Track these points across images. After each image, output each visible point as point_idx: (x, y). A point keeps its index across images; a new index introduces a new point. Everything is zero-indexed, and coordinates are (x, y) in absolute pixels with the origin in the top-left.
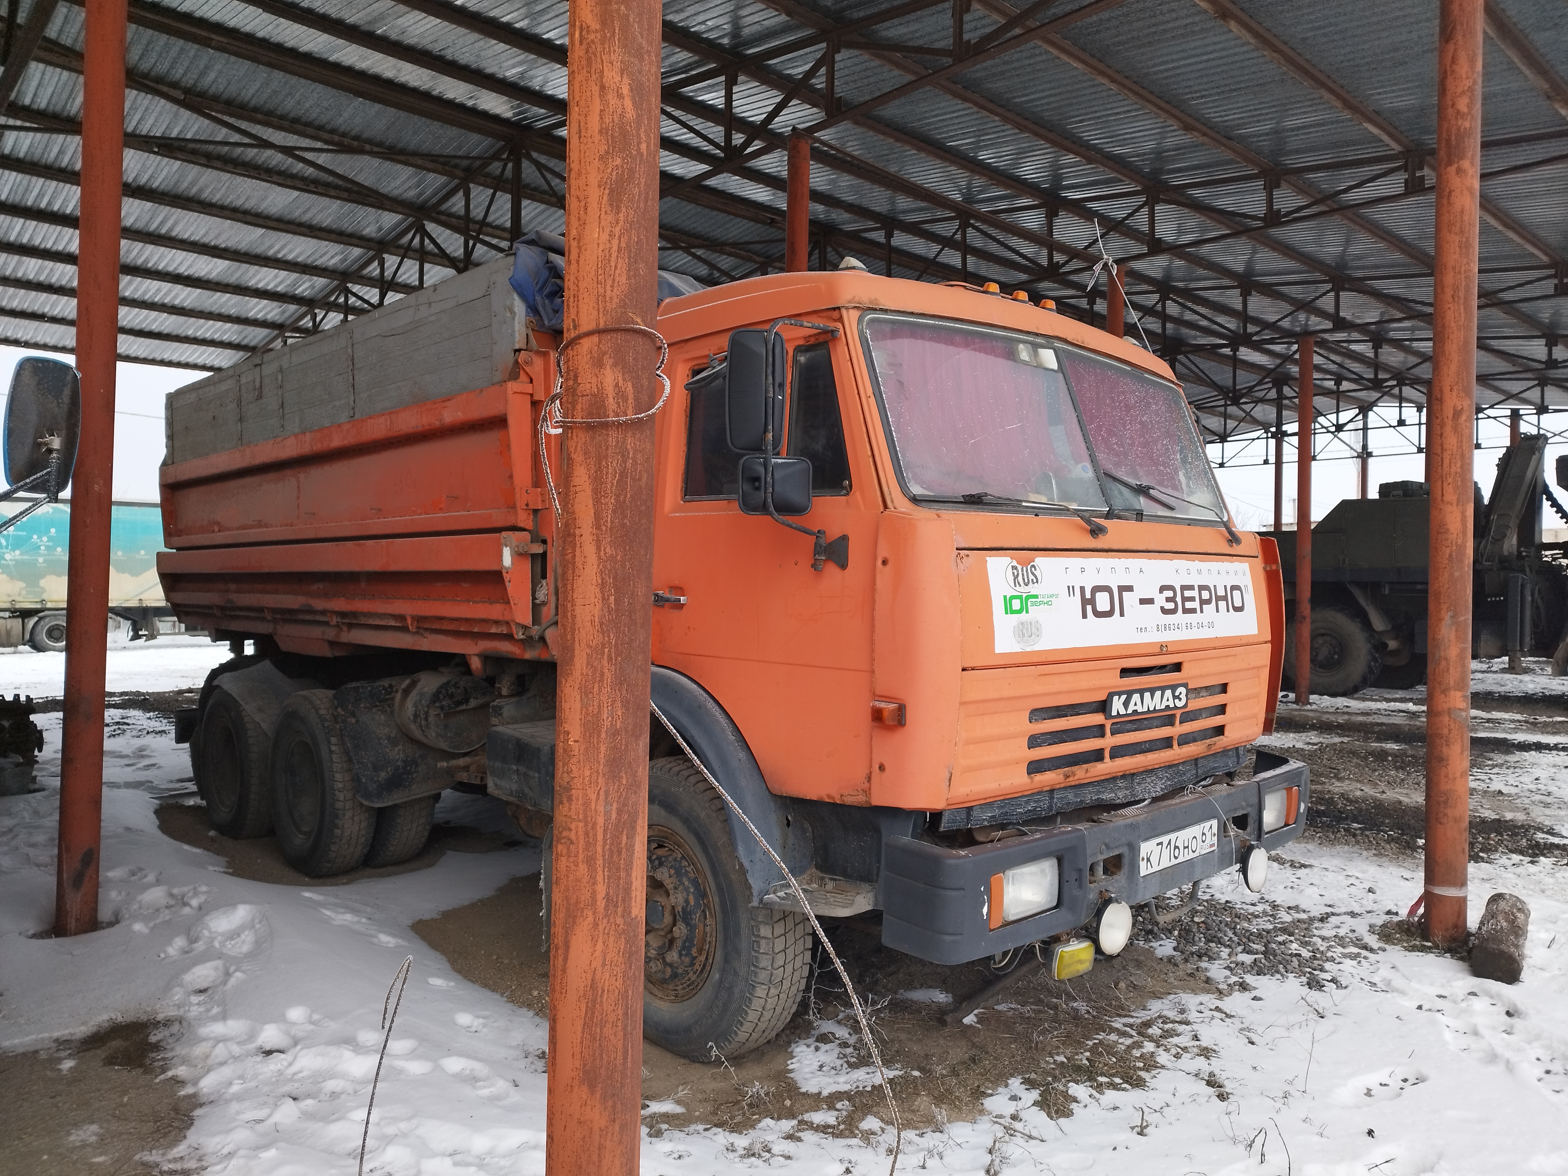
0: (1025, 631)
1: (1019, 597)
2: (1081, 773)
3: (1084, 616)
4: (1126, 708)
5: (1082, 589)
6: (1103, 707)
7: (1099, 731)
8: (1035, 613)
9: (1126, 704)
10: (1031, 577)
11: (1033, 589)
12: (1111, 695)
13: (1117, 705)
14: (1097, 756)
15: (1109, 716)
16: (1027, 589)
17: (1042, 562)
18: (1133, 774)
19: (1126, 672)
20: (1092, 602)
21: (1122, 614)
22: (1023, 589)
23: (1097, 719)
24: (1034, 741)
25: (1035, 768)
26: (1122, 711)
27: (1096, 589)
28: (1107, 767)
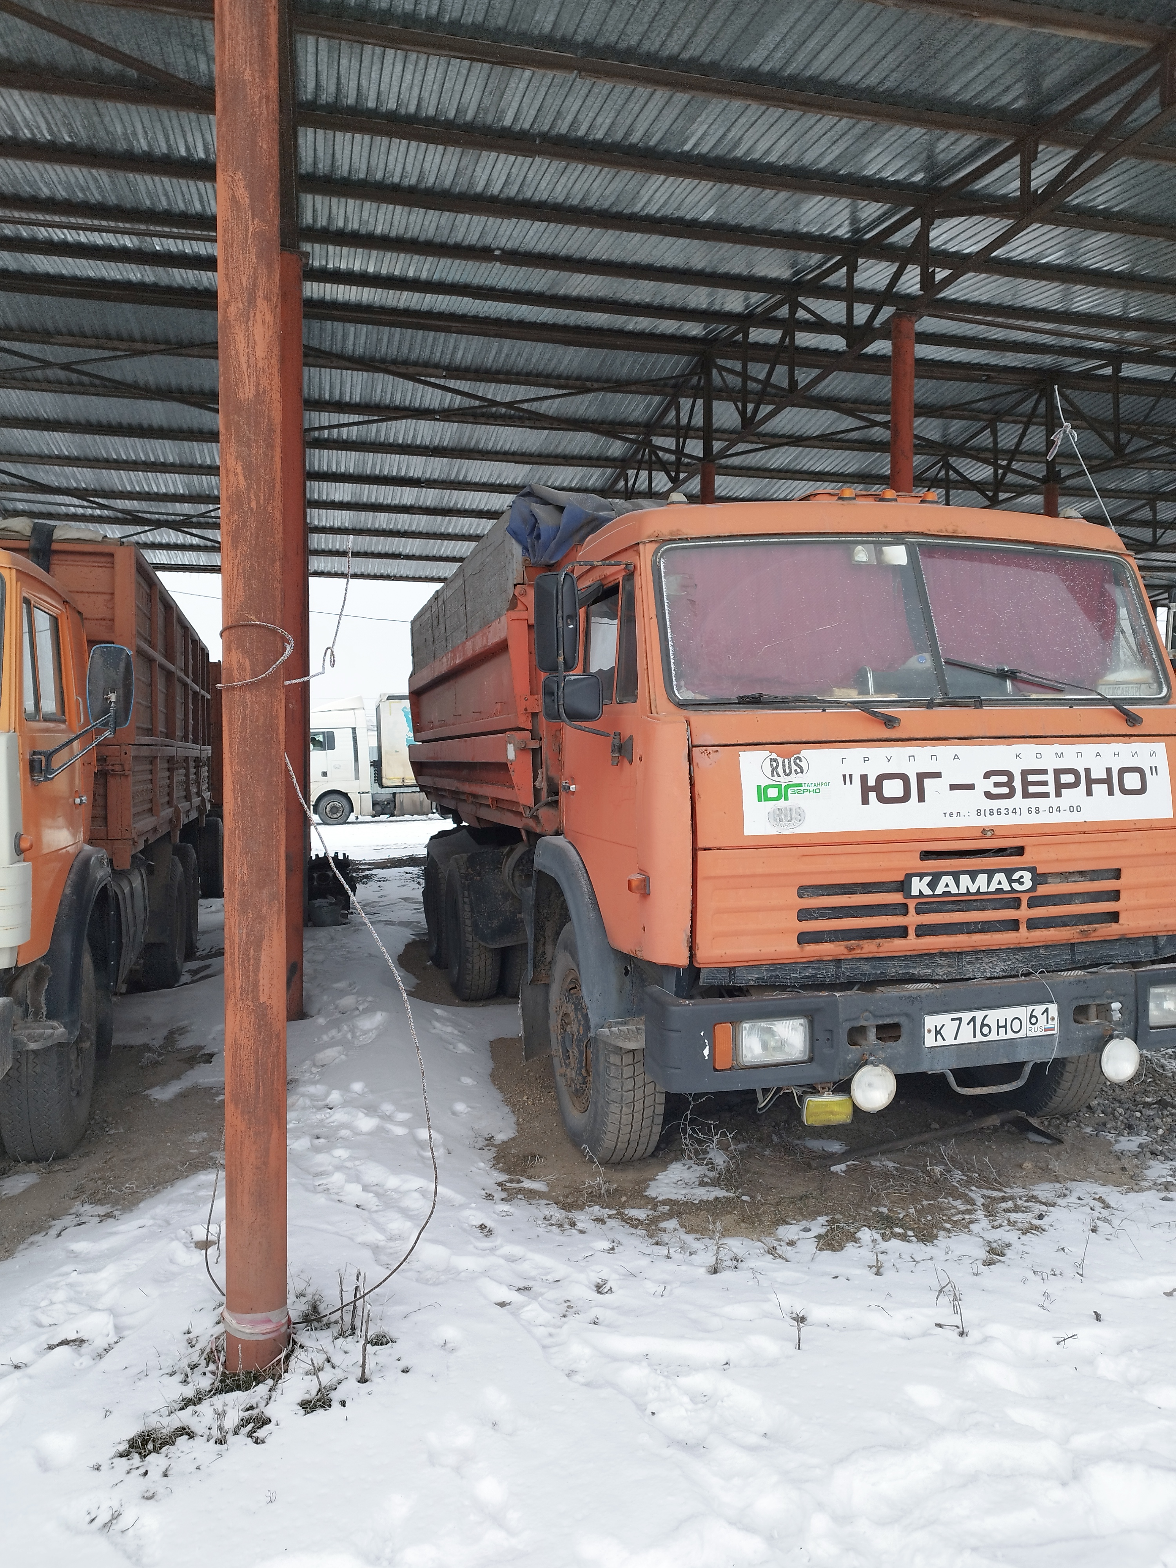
0: (779, 816)
1: (778, 786)
2: (869, 948)
3: (865, 801)
4: (933, 890)
5: (864, 778)
6: (903, 886)
7: (903, 909)
8: (795, 800)
9: (932, 885)
10: (794, 767)
11: (795, 779)
12: (909, 877)
13: (919, 886)
14: (903, 932)
15: (908, 896)
16: (788, 779)
17: (808, 754)
18: (961, 953)
19: (927, 855)
20: (878, 788)
21: (921, 798)
22: (783, 778)
23: (896, 898)
24: (804, 915)
25: (804, 938)
26: (927, 891)
27: (881, 778)
28: (912, 943)
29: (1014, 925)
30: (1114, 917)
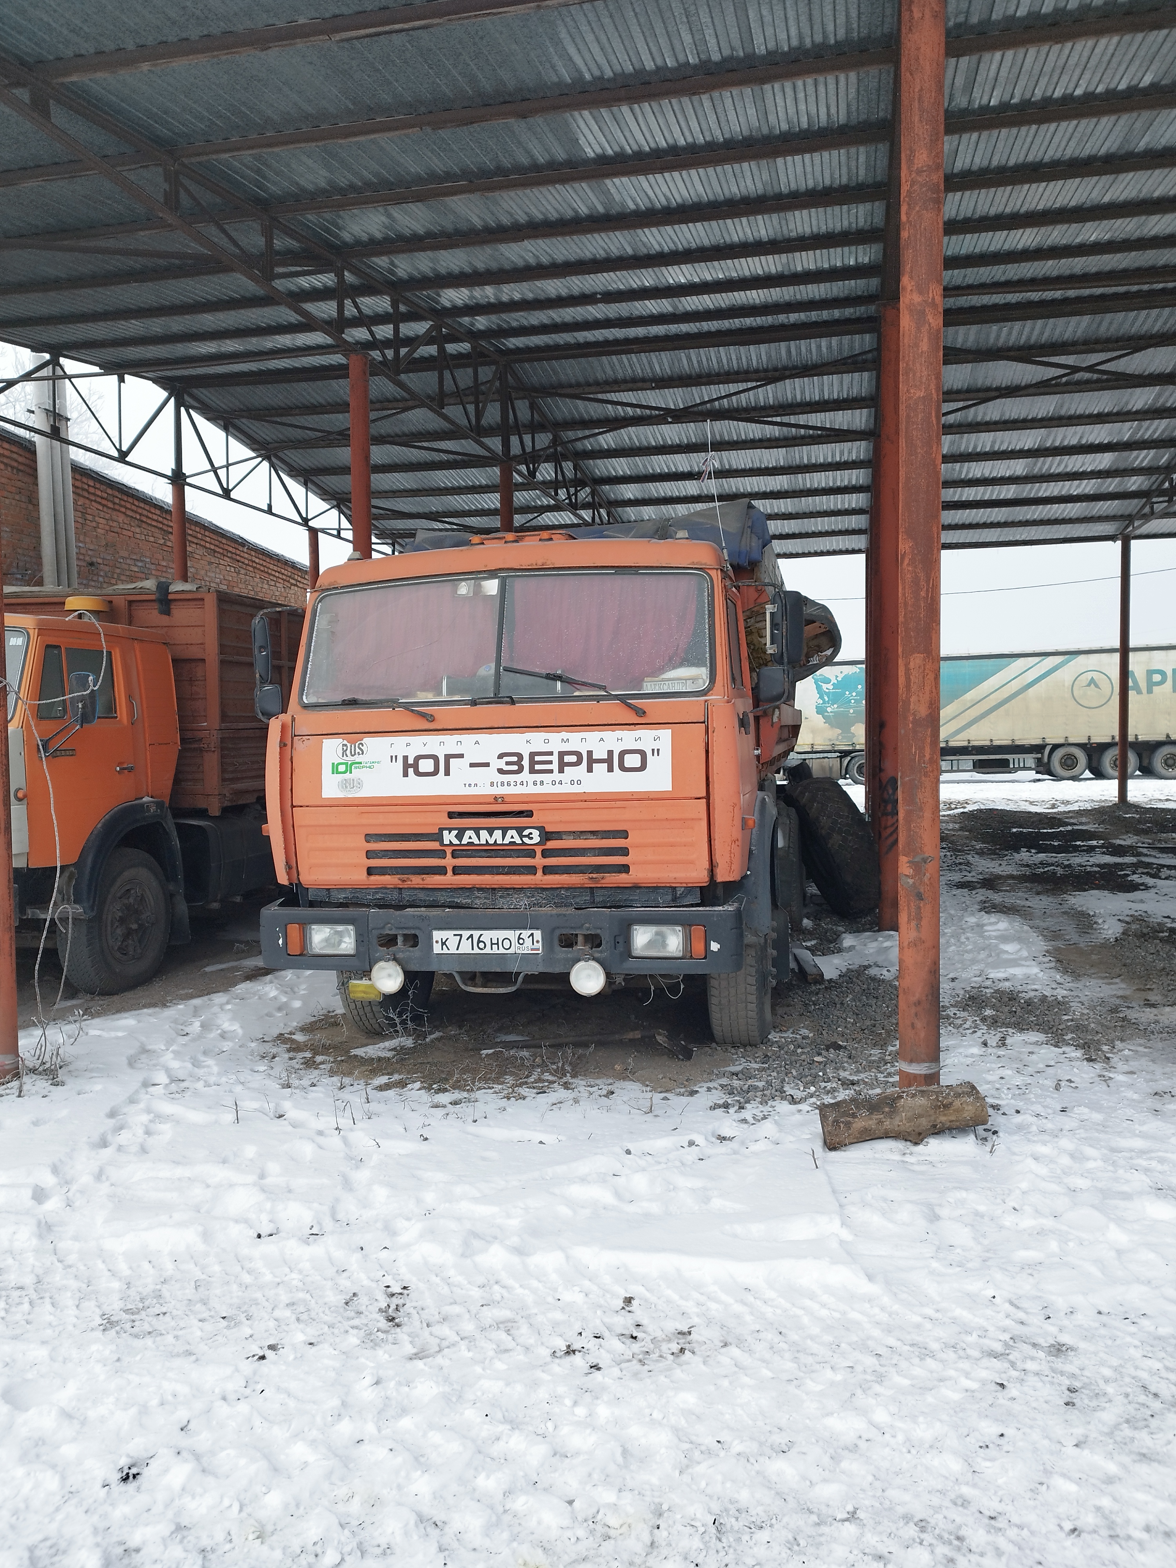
1: (346, 764)
2: (416, 880)
3: (406, 774)
4: (460, 839)
5: (405, 758)
6: (439, 837)
7: (441, 854)
8: (356, 773)
9: (459, 837)
10: (358, 750)
11: (357, 758)
12: (441, 830)
13: (449, 837)
14: (442, 871)
15: (442, 844)
16: (353, 758)
17: (368, 741)
19: (451, 815)
20: (415, 766)
21: (447, 773)
22: (350, 758)
23: (434, 845)
24: (370, 854)
25: (370, 871)
26: (456, 842)
27: (418, 758)
28: (449, 879)
29: (532, 870)
30: (625, 869)
